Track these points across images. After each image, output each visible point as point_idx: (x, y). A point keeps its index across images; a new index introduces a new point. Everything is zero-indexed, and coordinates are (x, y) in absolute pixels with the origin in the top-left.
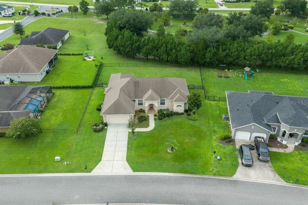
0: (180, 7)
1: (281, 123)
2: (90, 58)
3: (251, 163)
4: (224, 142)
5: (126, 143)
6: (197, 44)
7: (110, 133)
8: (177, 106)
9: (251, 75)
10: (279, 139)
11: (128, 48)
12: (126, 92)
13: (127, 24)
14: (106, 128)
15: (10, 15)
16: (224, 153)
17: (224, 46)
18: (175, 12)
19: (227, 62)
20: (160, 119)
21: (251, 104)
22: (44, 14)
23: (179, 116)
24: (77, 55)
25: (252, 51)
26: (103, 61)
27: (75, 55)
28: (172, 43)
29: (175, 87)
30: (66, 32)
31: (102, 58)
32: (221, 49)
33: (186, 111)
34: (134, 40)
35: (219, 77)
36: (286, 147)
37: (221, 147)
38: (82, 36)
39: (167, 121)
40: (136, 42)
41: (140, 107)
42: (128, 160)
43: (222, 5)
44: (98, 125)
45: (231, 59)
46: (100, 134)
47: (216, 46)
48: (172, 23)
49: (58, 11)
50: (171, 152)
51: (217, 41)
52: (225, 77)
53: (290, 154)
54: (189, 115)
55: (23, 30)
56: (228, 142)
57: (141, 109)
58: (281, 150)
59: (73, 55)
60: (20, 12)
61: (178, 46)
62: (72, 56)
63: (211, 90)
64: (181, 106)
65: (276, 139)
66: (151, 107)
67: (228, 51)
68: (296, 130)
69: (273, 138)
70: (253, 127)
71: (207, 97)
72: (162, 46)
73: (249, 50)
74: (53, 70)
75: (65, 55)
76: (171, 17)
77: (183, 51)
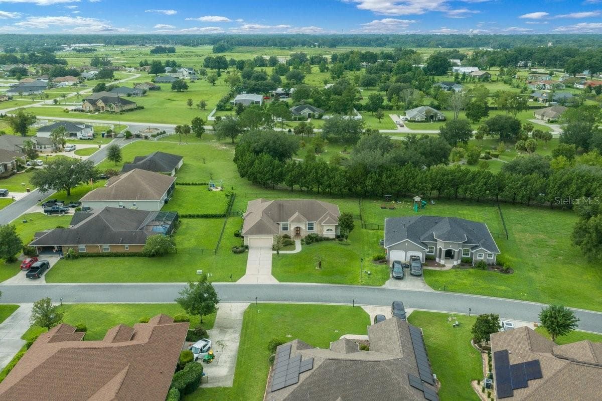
0: (338, 128)
1: (436, 241)
2: (217, 188)
3: (401, 275)
4: (378, 262)
5: (271, 262)
6: (355, 169)
7: (252, 255)
8: (327, 230)
9: (423, 206)
10: (437, 260)
11: (267, 175)
12: (270, 215)
13: (266, 148)
14: (247, 250)
15: (91, 138)
16: (376, 270)
17: (389, 172)
18: (331, 135)
19: (394, 191)
20: (308, 243)
21: (408, 225)
22: (138, 136)
23: (330, 241)
24: (199, 184)
25: (422, 178)
26: (234, 192)
27: (196, 184)
28: (324, 169)
29: (325, 210)
30: (179, 158)
31: (232, 189)
32: (384, 176)
33: (338, 237)
34: (275, 166)
35: (382, 208)
36: (444, 266)
37: (374, 266)
38: (201, 164)
39: (316, 246)
40: (278, 168)
41: (285, 232)
42: (273, 274)
43: (402, 126)
44: (238, 248)
45: (397, 188)
46: (241, 255)
47: (379, 172)
48: (326, 149)
49: (159, 132)
50: (318, 268)
51: (381, 167)
52: (390, 209)
53: (446, 272)
54: (342, 240)
55: (121, 155)
56: (381, 262)
57: (286, 235)
58: (437, 269)
59: (193, 184)
60: (104, 134)
61: (331, 172)
62: (193, 186)
63: (370, 220)
64: (332, 230)
65: (435, 259)
66: (298, 231)
67: (393, 178)
68: (451, 246)
69: (431, 259)
70: (407, 244)
71: (364, 226)
72: (311, 172)
73: (419, 177)
74: (173, 200)
75: (183, 184)
76: (326, 141)
77: (337, 178)
